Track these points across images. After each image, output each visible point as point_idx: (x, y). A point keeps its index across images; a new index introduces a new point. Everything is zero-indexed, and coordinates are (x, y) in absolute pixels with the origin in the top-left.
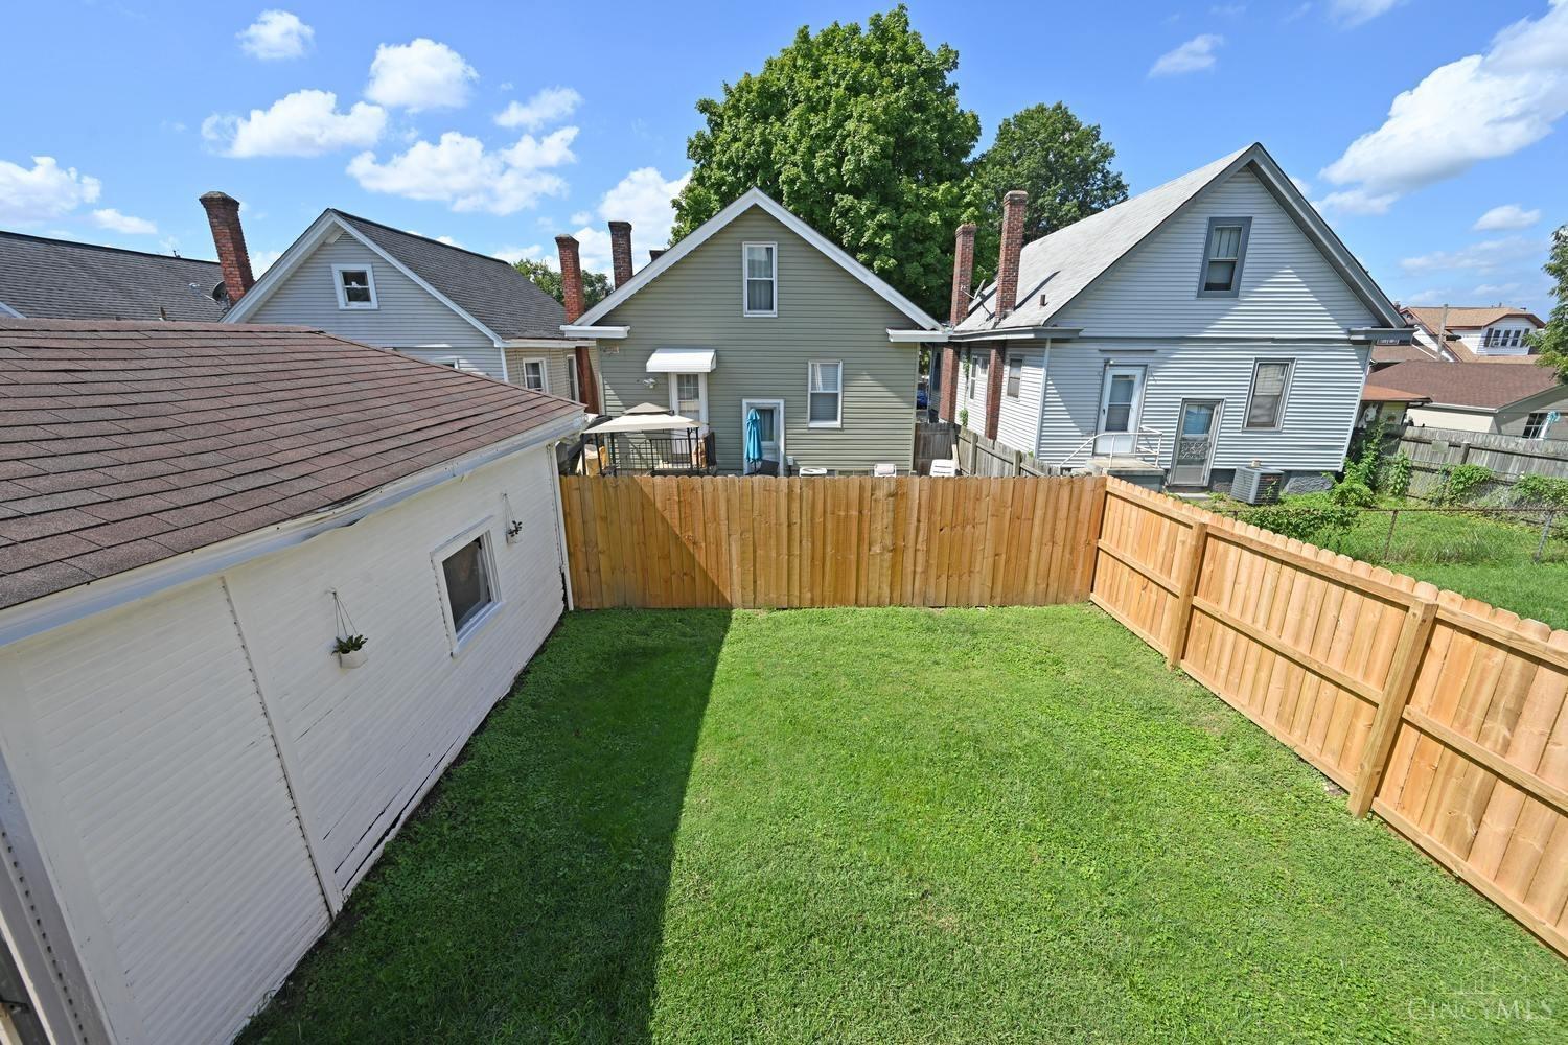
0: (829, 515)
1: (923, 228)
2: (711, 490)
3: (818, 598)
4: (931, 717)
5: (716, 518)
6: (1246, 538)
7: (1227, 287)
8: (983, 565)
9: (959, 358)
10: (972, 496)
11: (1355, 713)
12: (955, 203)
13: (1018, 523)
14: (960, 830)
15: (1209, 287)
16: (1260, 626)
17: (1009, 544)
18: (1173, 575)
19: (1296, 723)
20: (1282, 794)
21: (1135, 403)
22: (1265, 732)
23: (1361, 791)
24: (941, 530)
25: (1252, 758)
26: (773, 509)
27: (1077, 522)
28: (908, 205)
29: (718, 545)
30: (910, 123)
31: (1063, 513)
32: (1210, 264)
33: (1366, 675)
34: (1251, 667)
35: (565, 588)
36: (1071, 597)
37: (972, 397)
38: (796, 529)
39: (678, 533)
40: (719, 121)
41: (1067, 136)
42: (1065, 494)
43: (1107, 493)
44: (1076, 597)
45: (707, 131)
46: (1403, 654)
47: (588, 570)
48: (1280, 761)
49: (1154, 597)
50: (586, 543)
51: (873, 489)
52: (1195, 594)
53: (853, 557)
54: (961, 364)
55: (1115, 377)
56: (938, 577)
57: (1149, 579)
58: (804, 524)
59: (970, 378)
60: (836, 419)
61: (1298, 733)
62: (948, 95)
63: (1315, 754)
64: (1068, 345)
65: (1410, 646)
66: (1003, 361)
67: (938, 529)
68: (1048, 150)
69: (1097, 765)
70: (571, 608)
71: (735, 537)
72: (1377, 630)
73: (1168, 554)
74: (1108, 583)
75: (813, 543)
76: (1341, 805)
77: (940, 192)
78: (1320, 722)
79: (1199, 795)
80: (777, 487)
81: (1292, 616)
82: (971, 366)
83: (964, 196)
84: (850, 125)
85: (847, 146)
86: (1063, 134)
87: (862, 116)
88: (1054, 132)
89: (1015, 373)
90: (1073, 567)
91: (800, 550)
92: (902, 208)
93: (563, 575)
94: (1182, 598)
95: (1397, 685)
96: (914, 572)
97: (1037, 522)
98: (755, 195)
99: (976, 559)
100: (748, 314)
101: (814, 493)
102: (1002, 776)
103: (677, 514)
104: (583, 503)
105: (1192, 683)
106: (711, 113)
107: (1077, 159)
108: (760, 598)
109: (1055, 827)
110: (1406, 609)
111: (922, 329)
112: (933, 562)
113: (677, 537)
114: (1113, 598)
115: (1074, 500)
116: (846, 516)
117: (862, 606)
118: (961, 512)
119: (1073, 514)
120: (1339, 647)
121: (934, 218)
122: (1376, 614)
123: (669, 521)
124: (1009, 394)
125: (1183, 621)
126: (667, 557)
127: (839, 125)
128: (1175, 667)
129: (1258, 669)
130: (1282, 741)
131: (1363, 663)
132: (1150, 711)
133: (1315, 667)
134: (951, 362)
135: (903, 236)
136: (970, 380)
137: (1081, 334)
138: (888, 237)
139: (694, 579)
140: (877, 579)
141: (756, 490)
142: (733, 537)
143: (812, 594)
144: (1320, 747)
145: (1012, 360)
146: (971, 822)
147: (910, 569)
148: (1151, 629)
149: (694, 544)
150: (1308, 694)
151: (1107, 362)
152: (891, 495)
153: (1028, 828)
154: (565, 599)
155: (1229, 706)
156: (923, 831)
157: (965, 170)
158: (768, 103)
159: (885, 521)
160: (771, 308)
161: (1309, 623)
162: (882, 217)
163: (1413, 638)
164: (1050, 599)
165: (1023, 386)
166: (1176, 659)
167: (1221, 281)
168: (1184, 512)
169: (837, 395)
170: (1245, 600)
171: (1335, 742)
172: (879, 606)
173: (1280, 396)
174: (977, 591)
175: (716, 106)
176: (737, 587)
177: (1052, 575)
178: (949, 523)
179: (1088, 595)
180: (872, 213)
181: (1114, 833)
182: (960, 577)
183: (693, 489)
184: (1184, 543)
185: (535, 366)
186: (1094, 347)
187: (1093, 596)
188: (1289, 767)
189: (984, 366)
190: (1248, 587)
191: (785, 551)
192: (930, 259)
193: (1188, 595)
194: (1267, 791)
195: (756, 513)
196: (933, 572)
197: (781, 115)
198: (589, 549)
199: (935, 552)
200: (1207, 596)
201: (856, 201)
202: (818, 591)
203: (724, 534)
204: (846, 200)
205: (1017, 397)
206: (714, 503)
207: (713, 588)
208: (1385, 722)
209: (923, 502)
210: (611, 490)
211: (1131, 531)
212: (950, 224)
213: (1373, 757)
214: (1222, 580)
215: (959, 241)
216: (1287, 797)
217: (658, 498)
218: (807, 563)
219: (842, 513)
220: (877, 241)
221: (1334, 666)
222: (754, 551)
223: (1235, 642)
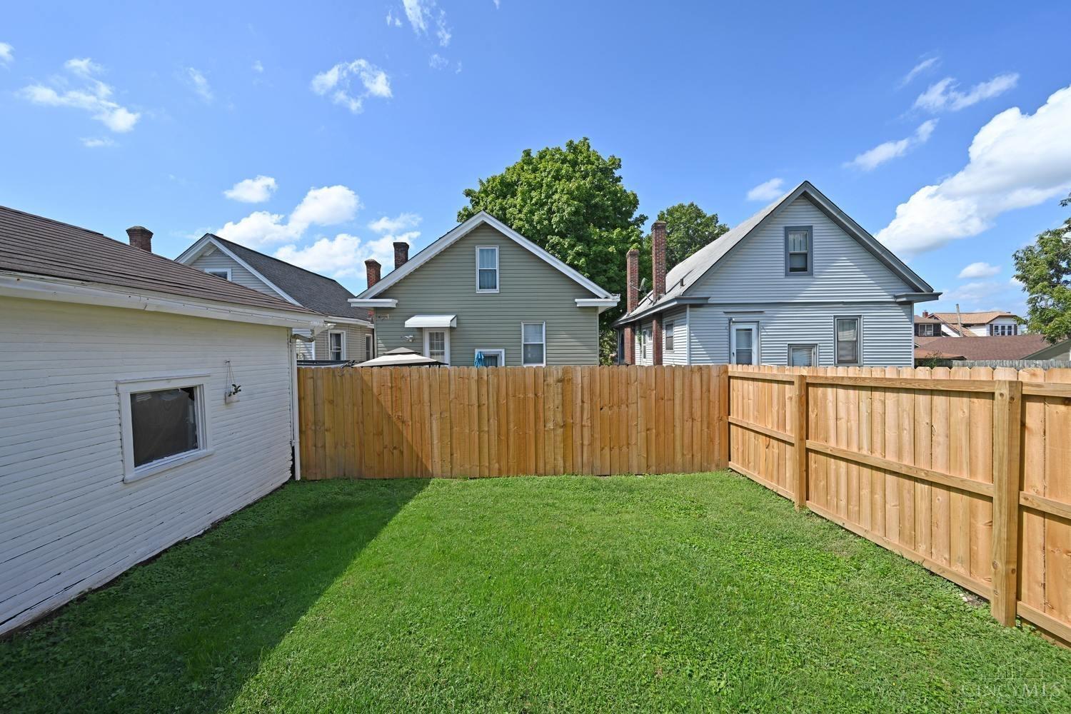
0: (511, 397)
1: (606, 255)
2: (417, 377)
3: (504, 468)
4: (577, 546)
5: (420, 402)
6: (838, 378)
7: (805, 269)
8: (638, 438)
9: (635, 334)
10: (624, 381)
11: (972, 513)
12: (626, 240)
13: (662, 403)
14: (581, 644)
15: (792, 270)
16: (865, 452)
17: (657, 421)
18: (788, 428)
19: (918, 538)
20: (921, 606)
21: (754, 349)
22: (892, 553)
23: (1001, 593)
24: (601, 409)
25: (885, 573)
26: (466, 393)
27: (709, 402)
28: (596, 242)
29: (422, 424)
30: (594, 196)
31: (697, 394)
32: (790, 256)
33: (972, 472)
34: (865, 492)
35: (293, 460)
36: (714, 465)
37: (645, 358)
38: (485, 409)
39: (390, 413)
40: (477, 200)
41: (699, 221)
42: (697, 378)
43: (730, 377)
44: (717, 466)
45: (470, 207)
46: (1001, 437)
47: (315, 446)
48: (913, 576)
49: (776, 451)
50: (315, 423)
51: (545, 376)
52: (807, 438)
53: (532, 433)
54: (636, 338)
55: (737, 330)
56: (602, 449)
57: (770, 437)
58: (491, 405)
59: (643, 345)
60: (542, 362)
61: (922, 548)
62: (616, 182)
63: (944, 564)
64: (701, 309)
65: (1006, 426)
66: (661, 328)
67: (599, 409)
68: (689, 228)
69: (731, 581)
70: (298, 477)
71: (435, 416)
72: (969, 424)
73: (781, 411)
74: (740, 450)
75: (499, 421)
76: (984, 615)
77: (615, 234)
78: (941, 532)
79: (835, 606)
80: (469, 375)
81: (891, 434)
82: (642, 337)
83: (630, 237)
84: (556, 197)
85: (554, 208)
86: (696, 220)
87: (563, 191)
88: (691, 218)
89: (670, 334)
90: (711, 440)
91: (489, 427)
92: (592, 244)
93: (293, 448)
94: (797, 445)
95: (1005, 468)
96: (582, 444)
97: (677, 401)
98: (483, 215)
99: (631, 434)
100: (479, 291)
101: (498, 379)
102: (634, 593)
103: (390, 397)
104: (315, 387)
105: (819, 520)
106: (472, 197)
107: (707, 233)
108: (456, 471)
109: (686, 638)
110: (992, 395)
111: (598, 297)
112: (597, 436)
113: (389, 417)
114: (746, 463)
115: (704, 383)
116: (524, 399)
117: (541, 475)
118: (616, 396)
119: (705, 395)
120: (939, 451)
121: (612, 249)
122: (965, 410)
123: (383, 404)
124: (667, 349)
125: (801, 465)
126: (380, 434)
127: (548, 197)
128: (802, 507)
129: (872, 492)
130: (909, 558)
131: (965, 460)
132: (785, 540)
133: (922, 475)
134: (629, 337)
135: (591, 261)
136: (643, 347)
137: (709, 302)
138: (583, 260)
139: (402, 453)
140: (553, 452)
141: (452, 377)
142: (434, 417)
143: (500, 466)
144: (947, 556)
145: (667, 326)
146: (596, 635)
147: (579, 442)
148: (778, 480)
149: (403, 422)
150: (922, 505)
151: (730, 320)
152: (559, 381)
153: (655, 641)
154: (293, 469)
155: (855, 534)
156: (541, 645)
157: (630, 224)
158: (506, 188)
159: (557, 402)
160: (495, 288)
161: (907, 436)
162: (579, 248)
163: (1006, 417)
164: (696, 467)
165: (675, 340)
166: (801, 499)
167: (800, 265)
168: (787, 373)
169: (542, 344)
170: (849, 431)
171: (960, 548)
172: (555, 474)
173: (857, 341)
174: (635, 460)
175: (475, 193)
176: (437, 458)
177: (695, 447)
178: (607, 402)
179: (728, 464)
180: (572, 246)
181: (747, 645)
182: (620, 449)
183: (403, 377)
184: (791, 398)
185: (338, 336)
186: (721, 310)
187: (732, 464)
188: (922, 580)
189: (650, 335)
190: (848, 421)
191: (476, 428)
192: (611, 273)
193: (801, 439)
194: (904, 603)
195: (452, 396)
196: (598, 445)
197: (514, 195)
198: (318, 428)
199: (598, 429)
200: (816, 438)
201: (561, 240)
202: (504, 463)
203: (427, 414)
204: (555, 239)
205: (672, 349)
206: (419, 388)
207: (417, 460)
208: (1004, 511)
209: (585, 386)
210: (338, 378)
211: (751, 402)
212: (622, 253)
213: (1004, 551)
214: (826, 419)
215: (629, 261)
216: (926, 607)
217: (375, 384)
218: (494, 438)
219: (522, 396)
220: (576, 262)
221: (939, 469)
222: (451, 428)
223: (848, 473)
